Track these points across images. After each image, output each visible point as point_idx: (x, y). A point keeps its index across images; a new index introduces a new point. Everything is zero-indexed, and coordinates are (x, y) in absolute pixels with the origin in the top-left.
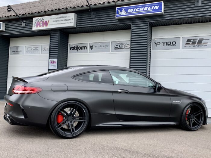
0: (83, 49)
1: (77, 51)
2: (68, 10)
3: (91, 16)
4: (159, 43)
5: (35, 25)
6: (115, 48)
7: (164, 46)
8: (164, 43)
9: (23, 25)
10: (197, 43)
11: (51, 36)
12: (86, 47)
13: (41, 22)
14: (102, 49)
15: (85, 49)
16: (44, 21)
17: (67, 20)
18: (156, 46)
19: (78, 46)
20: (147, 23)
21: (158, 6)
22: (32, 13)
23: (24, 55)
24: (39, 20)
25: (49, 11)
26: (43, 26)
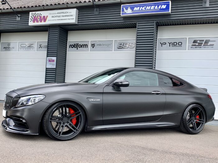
0: (83, 47)
1: (77, 49)
2: (69, 6)
3: (94, 13)
4: (165, 44)
5: (32, 20)
6: (118, 47)
7: (170, 46)
8: (170, 44)
9: (17, 20)
10: (203, 44)
11: (49, 32)
12: (87, 45)
13: (39, 17)
14: (104, 47)
15: (85, 47)
16: (42, 16)
17: (68, 16)
18: (162, 46)
19: (78, 44)
20: (154, 23)
22: (28, 7)
23: (17, 52)
24: (37, 14)
25: (47, 5)
26: (40, 22)
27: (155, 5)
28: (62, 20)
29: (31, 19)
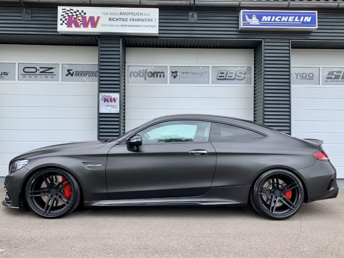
1: (145, 79)
2: (144, 2)
3: (187, 19)
5: (63, 22)
6: (218, 78)
8: (297, 75)
10: (341, 77)
11: (100, 47)
12: (163, 73)
13: (80, 18)
16: (87, 16)
17: (143, 20)
19: (146, 70)
20: (289, 42)
21: (310, 18)
23: (17, 82)
24: (75, 12)
26: (84, 27)
27: (295, 16)
28: (130, 26)
29: (61, 19)
